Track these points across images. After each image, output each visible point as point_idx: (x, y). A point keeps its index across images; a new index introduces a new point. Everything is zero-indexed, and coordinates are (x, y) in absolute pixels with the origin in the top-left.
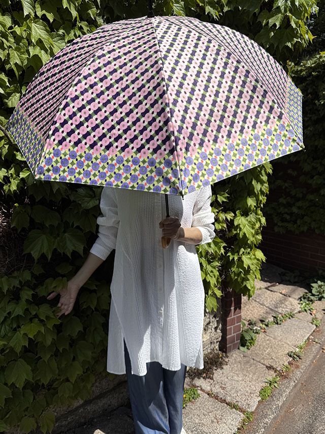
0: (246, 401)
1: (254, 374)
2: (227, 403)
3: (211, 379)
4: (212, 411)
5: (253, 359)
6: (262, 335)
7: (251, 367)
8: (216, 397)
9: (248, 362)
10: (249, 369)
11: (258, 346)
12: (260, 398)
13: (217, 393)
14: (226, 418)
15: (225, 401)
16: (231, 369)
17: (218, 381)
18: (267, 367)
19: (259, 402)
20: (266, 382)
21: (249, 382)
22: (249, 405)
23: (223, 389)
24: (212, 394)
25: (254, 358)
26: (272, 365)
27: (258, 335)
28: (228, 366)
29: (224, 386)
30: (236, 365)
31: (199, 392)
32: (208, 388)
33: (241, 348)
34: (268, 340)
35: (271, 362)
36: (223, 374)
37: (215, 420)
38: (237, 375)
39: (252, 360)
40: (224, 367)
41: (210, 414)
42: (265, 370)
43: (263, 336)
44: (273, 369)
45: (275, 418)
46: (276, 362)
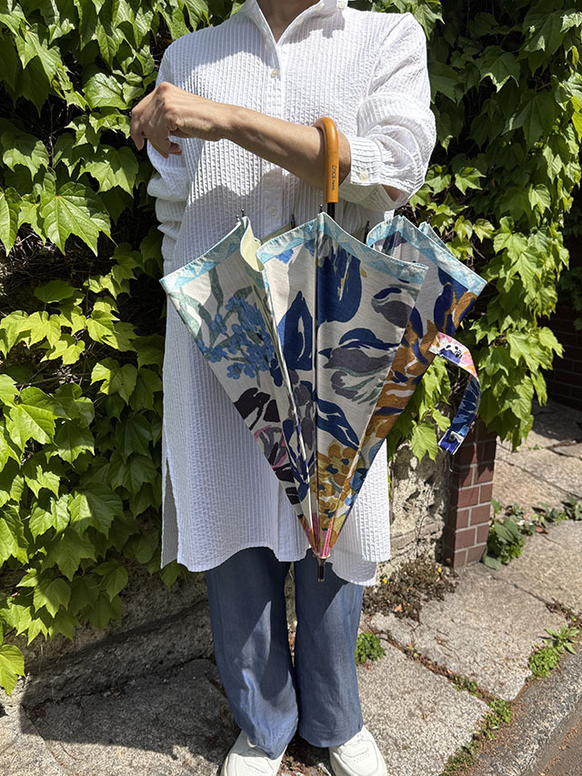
0: (496, 676)
1: (517, 618)
2: (448, 677)
3: (413, 618)
4: (413, 690)
5: (516, 586)
6: (537, 539)
7: (509, 601)
8: (424, 660)
9: (503, 592)
10: (504, 606)
11: (528, 560)
12: (529, 673)
13: (427, 651)
14: (445, 709)
15: (444, 669)
16: (461, 602)
17: (431, 625)
18: (547, 605)
19: (526, 680)
20: (544, 638)
21: (504, 635)
22: (502, 684)
23: (442, 642)
24: (415, 651)
25: (518, 583)
26: (560, 602)
27: (528, 538)
28: (455, 594)
29: (443, 637)
30: (473, 595)
31: (384, 644)
32: (406, 639)
33: (488, 560)
34: (551, 549)
35: (559, 596)
36: (442, 610)
37: (418, 711)
38: (477, 616)
39: (513, 589)
40: (447, 596)
41: (407, 696)
42: (545, 611)
43: (540, 541)
44: (563, 610)
45: (565, 722)
46: (569, 596)
